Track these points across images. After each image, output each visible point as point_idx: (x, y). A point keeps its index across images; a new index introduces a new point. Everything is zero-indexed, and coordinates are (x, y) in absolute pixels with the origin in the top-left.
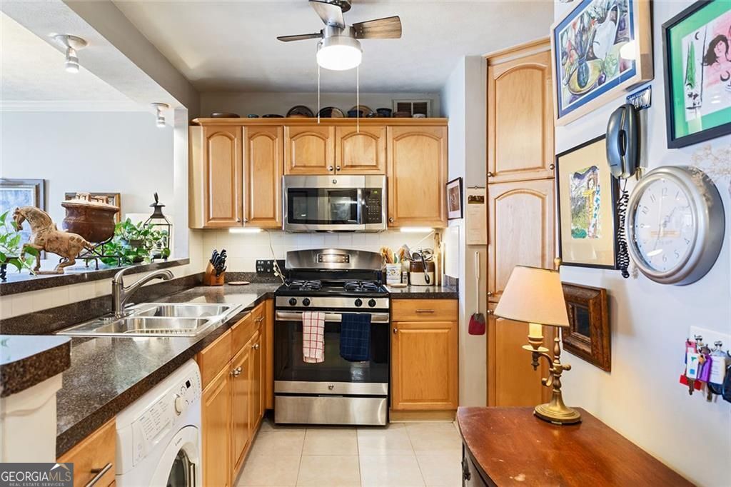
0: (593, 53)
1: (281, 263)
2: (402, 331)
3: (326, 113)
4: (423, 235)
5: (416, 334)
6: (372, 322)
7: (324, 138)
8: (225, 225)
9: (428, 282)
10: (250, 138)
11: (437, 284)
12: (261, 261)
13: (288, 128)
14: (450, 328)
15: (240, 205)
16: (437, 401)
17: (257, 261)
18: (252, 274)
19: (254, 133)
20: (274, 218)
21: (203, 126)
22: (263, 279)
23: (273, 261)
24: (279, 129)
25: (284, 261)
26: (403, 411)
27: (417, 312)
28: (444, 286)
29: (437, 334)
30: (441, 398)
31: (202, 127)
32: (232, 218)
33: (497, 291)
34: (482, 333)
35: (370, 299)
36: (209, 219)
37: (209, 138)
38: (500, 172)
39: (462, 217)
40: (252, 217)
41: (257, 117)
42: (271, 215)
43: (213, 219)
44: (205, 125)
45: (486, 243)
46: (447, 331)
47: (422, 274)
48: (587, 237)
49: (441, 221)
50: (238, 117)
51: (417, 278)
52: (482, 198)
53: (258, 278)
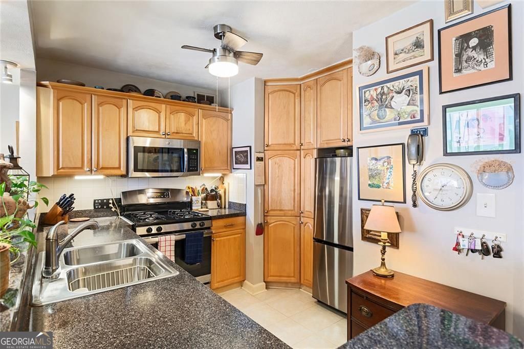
0: (391, 105)
1: (118, 201)
2: (217, 239)
3: (150, 93)
4: (215, 178)
5: (224, 239)
6: (204, 236)
7: (159, 112)
8: (71, 173)
9: (218, 206)
10: (100, 104)
11: (223, 207)
12: (98, 200)
13: (131, 101)
14: (241, 233)
15: (90, 157)
16: (235, 277)
17: (95, 201)
18: (90, 211)
19: (102, 101)
20: (119, 168)
21: (52, 88)
22: (99, 214)
23: (109, 199)
24: (124, 101)
25: (120, 199)
26: (218, 288)
27: (225, 226)
28: (228, 208)
29: (235, 238)
30: (237, 275)
31: (52, 90)
32: (82, 168)
33: (270, 209)
34: (262, 234)
35: (192, 223)
36: (58, 169)
37: (59, 100)
38: (272, 144)
39: (251, 169)
40: (101, 167)
41: (103, 89)
42: (117, 166)
43: (63, 168)
44: (53, 87)
45: (264, 183)
46: (239, 235)
47: (216, 201)
48: (381, 188)
49: (228, 169)
50: (83, 85)
51: (212, 204)
52: (262, 158)
53: (95, 214)
